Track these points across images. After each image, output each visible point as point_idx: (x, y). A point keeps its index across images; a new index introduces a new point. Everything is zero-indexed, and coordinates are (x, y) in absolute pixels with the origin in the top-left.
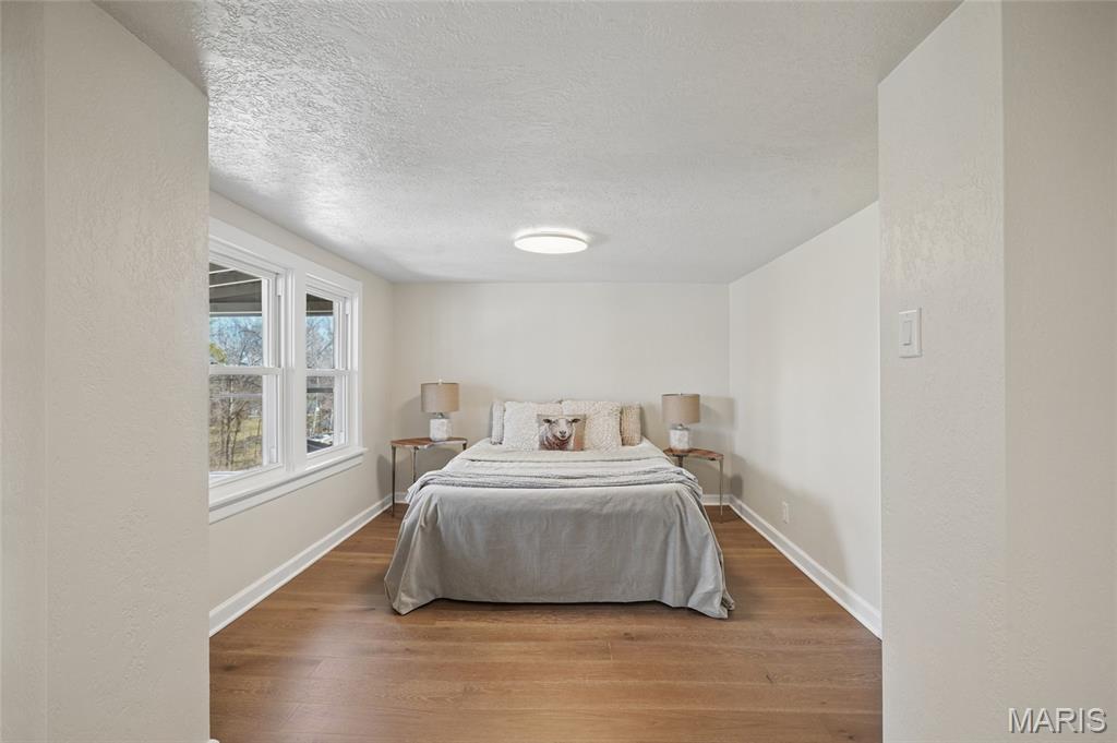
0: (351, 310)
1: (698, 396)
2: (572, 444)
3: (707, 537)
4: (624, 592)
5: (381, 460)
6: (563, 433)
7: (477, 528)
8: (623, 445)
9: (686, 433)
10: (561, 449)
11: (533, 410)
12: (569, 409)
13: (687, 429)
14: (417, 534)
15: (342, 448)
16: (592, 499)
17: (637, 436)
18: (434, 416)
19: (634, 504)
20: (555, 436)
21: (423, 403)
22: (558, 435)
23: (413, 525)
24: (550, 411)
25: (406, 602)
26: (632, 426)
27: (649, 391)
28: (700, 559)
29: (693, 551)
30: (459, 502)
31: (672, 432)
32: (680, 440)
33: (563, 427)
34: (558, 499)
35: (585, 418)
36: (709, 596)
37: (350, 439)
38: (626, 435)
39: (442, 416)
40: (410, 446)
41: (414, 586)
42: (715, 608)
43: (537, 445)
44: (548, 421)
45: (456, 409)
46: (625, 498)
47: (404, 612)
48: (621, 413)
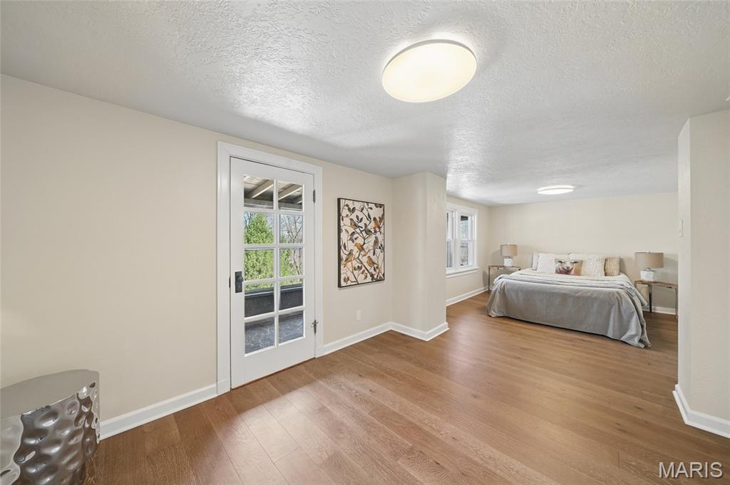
0: (474, 219)
1: (662, 254)
2: (573, 272)
3: (633, 312)
4: (586, 328)
5: (484, 274)
6: (568, 268)
7: (520, 294)
8: (606, 275)
9: (652, 273)
10: (566, 274)
11: (553, 257)
12: (573, 257)
13: (653, 271)
14: (497, 294)
15: (471, 266)
16: (571, 290)
17: (616, 272)
18: (506, 257)
19: (592, 294)
20: (563, 268)
21: (501, 252)
22: (565, 268)
23: (496, 290)
24: (562, 258)
25: (493, 314)
26: (614, 266)
27: (627, 251)
28: (629, 321)
29: (625, 317)
30: (514, 285)
31: (642, 272)
32: (647, 276)
33: (568, 265)
34: (554, 288)
35: (582, 262)
36: (632, 337)
37: (473, 263)
38: (608, 271)
39: (509, 257)
40: (496, 268)
41: (496, 310)
42: (636, 341)
43: (554, 272)
44: (560, 262)
45: (516, 254)
46: (588, 291)
47: (493, 316)
48: (606, 260)
